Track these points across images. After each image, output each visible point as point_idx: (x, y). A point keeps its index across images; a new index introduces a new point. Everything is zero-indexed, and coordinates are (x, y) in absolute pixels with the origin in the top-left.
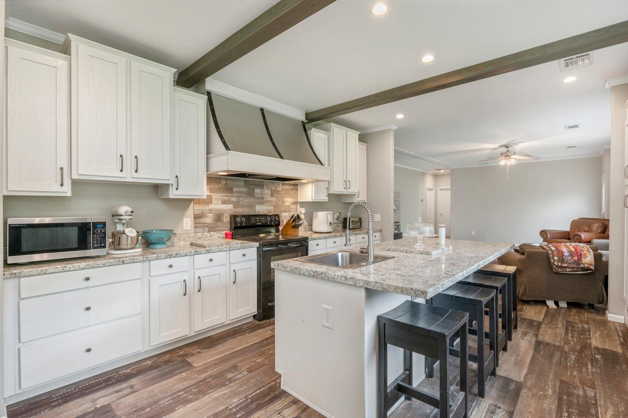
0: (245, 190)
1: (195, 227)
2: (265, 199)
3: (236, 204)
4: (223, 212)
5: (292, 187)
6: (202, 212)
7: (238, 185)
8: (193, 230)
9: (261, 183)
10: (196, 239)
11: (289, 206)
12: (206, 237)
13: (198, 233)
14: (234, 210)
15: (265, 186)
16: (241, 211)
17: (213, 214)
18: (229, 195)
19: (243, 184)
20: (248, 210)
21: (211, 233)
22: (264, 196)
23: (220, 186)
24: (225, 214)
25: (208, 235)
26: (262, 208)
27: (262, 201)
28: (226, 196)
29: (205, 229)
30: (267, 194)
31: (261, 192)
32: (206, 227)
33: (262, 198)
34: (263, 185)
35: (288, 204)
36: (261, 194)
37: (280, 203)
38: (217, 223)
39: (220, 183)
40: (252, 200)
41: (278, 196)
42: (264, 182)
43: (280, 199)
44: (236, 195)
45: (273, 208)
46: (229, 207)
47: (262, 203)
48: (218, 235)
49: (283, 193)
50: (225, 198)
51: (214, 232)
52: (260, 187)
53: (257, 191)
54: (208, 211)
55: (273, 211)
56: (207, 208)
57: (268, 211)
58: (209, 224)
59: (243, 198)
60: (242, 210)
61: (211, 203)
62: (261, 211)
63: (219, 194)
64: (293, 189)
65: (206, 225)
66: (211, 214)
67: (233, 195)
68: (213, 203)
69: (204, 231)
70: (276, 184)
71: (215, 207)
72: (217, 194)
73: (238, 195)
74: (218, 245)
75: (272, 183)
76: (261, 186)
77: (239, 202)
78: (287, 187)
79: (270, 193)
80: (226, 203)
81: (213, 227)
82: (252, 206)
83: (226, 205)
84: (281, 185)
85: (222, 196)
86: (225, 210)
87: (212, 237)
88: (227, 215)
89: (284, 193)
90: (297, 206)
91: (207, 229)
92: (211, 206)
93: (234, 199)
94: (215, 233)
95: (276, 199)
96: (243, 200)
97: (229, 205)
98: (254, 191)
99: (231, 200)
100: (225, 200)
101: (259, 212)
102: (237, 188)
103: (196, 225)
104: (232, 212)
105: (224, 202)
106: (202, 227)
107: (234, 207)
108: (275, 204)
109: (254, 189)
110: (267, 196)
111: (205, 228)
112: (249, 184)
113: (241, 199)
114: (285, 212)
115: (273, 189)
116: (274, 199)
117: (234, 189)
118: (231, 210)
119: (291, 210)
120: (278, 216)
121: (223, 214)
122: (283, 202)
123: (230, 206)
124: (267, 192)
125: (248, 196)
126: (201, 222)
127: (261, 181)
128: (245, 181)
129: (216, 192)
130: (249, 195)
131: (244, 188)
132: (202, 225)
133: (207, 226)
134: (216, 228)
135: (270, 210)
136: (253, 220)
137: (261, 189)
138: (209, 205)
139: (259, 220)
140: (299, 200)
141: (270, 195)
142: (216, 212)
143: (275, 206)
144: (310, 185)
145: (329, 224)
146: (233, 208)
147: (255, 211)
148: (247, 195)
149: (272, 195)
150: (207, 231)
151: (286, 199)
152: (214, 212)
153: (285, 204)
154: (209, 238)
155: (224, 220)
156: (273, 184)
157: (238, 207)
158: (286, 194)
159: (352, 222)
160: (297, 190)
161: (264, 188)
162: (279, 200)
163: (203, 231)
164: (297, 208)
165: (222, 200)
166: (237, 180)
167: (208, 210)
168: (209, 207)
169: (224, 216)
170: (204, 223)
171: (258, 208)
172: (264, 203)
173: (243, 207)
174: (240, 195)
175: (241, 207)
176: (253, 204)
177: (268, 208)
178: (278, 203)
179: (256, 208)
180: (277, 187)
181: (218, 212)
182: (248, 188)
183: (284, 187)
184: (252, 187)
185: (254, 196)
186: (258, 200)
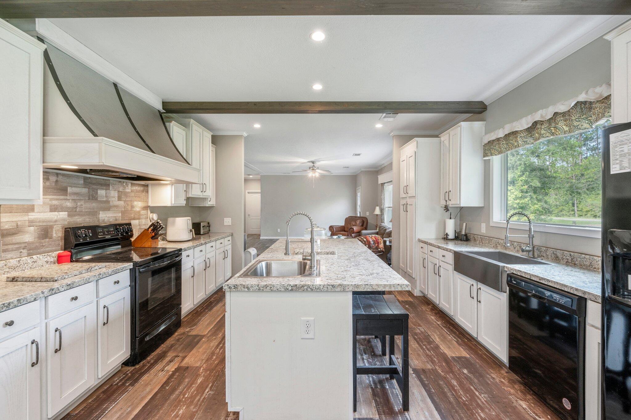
0: (85, 190)
1: (4, 251)
2: (111, 204)
3: (72, 212)
4: (51, 224)
5: (142, 188)
6: (17, 225)
7: (75, 184)
10: (7, 270)
11: (139, 212)
12: (26, 265)
13: (10, 260)
14: (68, 220)
15: (111, 187)
16: (78, 220)
17: (36, 228)
18: (62, 197)
19: (82, 182)
20: (89, 218)
21: (34, 257)
22: (110, 200)
23: (48, 183)
24: (55, 226)
25: (29, 261)
26: (108, 216)
27: (107, 206)
28: (57, 199)
29: (21, 252)
30: (114, 197)
31: (106, 194)
32: (24, 249)
33: (107, 202)
34: (109, 185)
35: (138, 209)
36: (106, 197)
37: (129, 208)
38: (43, 241)
40: (94, 204)
41: (127, 199)
42: (109, 180)
43: (129, 203)
44: (73, 197)
45: (120, 215)
46: (61, 216)
47: (108, 209)
48: (46, 259)
49: (132, 195)
50: (55, 202)
51: (39, 256)
52: (104, 188)
53: (101, 192)
54: (27, 224)
55: (121, 219)
56: (26, 218)
58: (28, 243)
59: (82, 203)
60: (80, 219)
61: (32, 210)
62: (106, 219)
64: (143, 191)
65: (23, 245)
66: (32, 228)
67: (68, 198)
68: (36, 210)
69: (21, 255)
70: (125, 184)
71: (39, 217)
73: (75, 197)
74: (76, 274)
75: (120, 182)
76: (106, 186)
77: (76, 207)
78: (137, 188)
79: (117, 196)
80: (57, 210)
81: (36, 248)
82: (94, 213)
83: (56, 213)
84: (130, 185)
85: (51, 200)
86: (56, 221)
87: (36, 264)
88: (58, 228)
89: (133, 195)
90: (147, 212)
91: (25, 252)
92: (32, 216)
93: (69, 204)
94: (41, 257)
95: (124, 203)
96: (82, 205)
97: (61, 213)
98: (97, 193)
99: (64, 205)
100: (55, 205)
101: (104, 221)
102: (73, 188)
104: (66, 223)
105: (54, 209)
106: (18, 249)
107: (69, 215)
108: (123, 210)
109: (97, 190)
110: (113, 199)
111: (22, 250)
112: (90, 183)
113: (79, 204)
114: (134, 219)
115: (121, 190)
116: (121, 203)
117: (69, 190)
118: (64, 220)
119: (141, 217)
120: (130, 224)
121: (51, 227)
122: (132, 207)
123: (63, 215)
124: (113, 194)
125: (89, 199)
126: (14, 241)
127: (106, 180)
128: (85, 179)
130: (91, 197)
131: (85, 188)
132: (17, 246)
133: (26, 246)
134: (41, 249)
135: (117, 218)
136: (101, 232)
137: (106, 190)
138: (30, 214)
139: (107, 232)
140: (150, 204)
141: (117, 198)
142: (41, 224)
143: (123, 213)
144: (169, 187)
145: (189, 232)
146: (67, 216)
147: (99, 220)
148: (87, 198)
149: (119, 199)
150: (26, 254)
151: (135, 203)
152: (38, 224)
153: (134, 209)
154: (30, 265)
155: (54, 235)
156: (120, 184)
157: (75, 216)
158: (136, 197)
159: (203, 227)
160: (147, 192)
161: (110, 189)
162: (128, 205)
163: (18, 256)
164: (147, 214)
165: (51, 206)
166: (74, 177)
167: (27, 222)
168: (30, 217)
169: (54, 230)
170: (20, 243)
171: (103, 216)
172: (109, 209)
173: (82, 215)
174: (78, 198)
175: (79, 215)
176: (95, 210)
177: (115, 215)
178: (127, 208)
179: (100, 216)
180: (125, 187)
181: (44, 224)
182: (89, 189)
183: (133, 188)
184: (95, 187)
185: (96, 199)
186: (102, 205)
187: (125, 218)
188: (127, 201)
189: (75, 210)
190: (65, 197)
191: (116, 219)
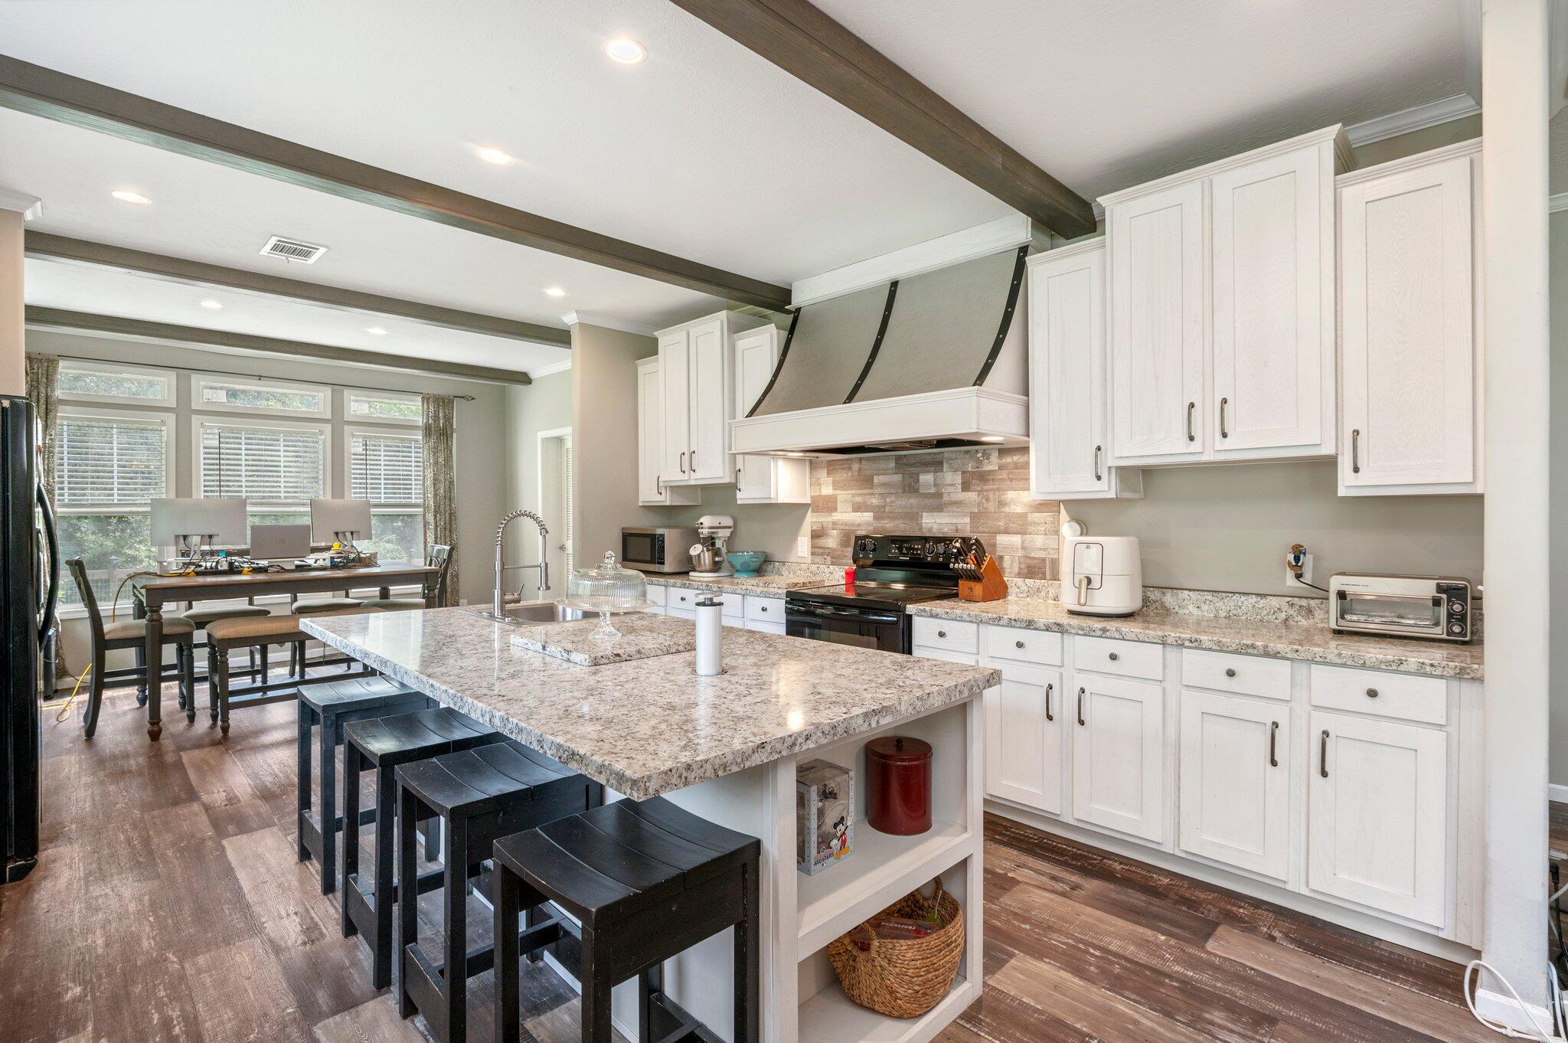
0: (897, 478)
1: (813, 554)
2: (946, 498)
3: (879, 513)
4: (854, 528)
6: (822, 527)
7: (883, 469)
8: (809, 559)
9: (936, 457)
11: (1024, 516)
12: (824, 574)
14: (874, 525)
15: (945, 465)
16: (888, 526)
17: (839, 532)
18: (866, 491)
19: (893, 465)
20: (904, 524)
21: (832, 567)
22: (943, 490)
23: (850, 474)
25: (826, 571)
26: (938, 521)
27: (937, 502)
28: (860, 495)
29: (825, 558)
30: (953, 485)
31: (935, 480)
32: (828, 556)
33: (939, 495)
34: (941, 463)
35: (1019, 510)
36: (936, 485)
37: (991, 506)
38: (845, 550)
39: (850, 468)
40: (912, 501)
41: (983, 488)
42: (942, 453)
43: (991, 496)
44: (879, 490)
45: (967, 520)
46: (865, 519)
47: (939, 508)
49: (1000, 477)
50: (858, 499)
51: (835, 567)
52: (932, 469)
53: (926, 478)
54: (831, 526)
55: (968, 528)
56: (830, 520)
57: (954, 528)
58: (834, 550)
59: (893, 498)
60: (892, 525)
61: (835, 509)
62: (935, 527)
63: (849, 492)
65: (827, 551)
66: (835, 532)
67: (876, 491)
68: (838, 510)
69: (826, 562)
70: (979, 455)
71: (842, 518)
72: (845, 492)
73: (883, 490)
75: (968, 452)
76: (937, 465)
77: (884, 506)
79: (960, 482)
80: (861, 510)
82: (914, 516)
83: (860, 514)
84: (995, 455)
85: (853, 495)
86: (859, 525)
87: (832, 576)
89: (1005, 476)
90: (1055, 518)
91: (828, 558)
92: (837, 516)
93: (875, 501)
95: (978, 496)
96: (891, 502)
97: (865, 514)
98: (918, 480)
99: (869, 503)
100: (857, 503)
101: (930, 529)
102: (880, 477)
103: (814, 550)
104: (871, 528)
105: (857, 508)
106: (822, 554)
107: (875, 518)
108: (975, 510)
109: (918, 475)
110: (951, 489)
112: (905, 465)
113: (888, 500)
114: (1006, 532)
115: (970, 469)
116: (971, 496)
117: (876, 479)
118: (868, 524)
119: (1032, 528)
122: (1002, 503)
123: (868, 516)
124: (951, 478)
125: (904, 492)
126: (820, 545)
127: (935, 453)
128: (898, 459)
129: (843, 488)
130: (907, 489)
131: (896, 474)
132: (821, 551)
133: (829, 553)
135: (959, 527)
136: (895, 549)
137: (935, 472)
138: (833, 514)
139: (907, 548)
141: (960, 486)
143: (974, 517)
146: (872, 519)
147: (921, 528)
148: (900, 491)
149: (966, 487)
150: (829, 562)
151: (1011, 495)
152: (840, 527)
153: (1007, 510)
154: (828, 576)
156: (968, 456)
157: (882, 518)
158: (1011, 480)
161: (945, 469)
162: (987, 500)
163: (823, 563)
164: (1054, 523)
165: (853, 504)
166: (881, 459)
167: (831, 524)
168: (833, 518)
170: (825, 548)
171: (926, 521)
172: (942, 509)
173: (895, 518)
174: (887, 491)
175: (889, 517)
176: (915, 510)
177: (954, 521)
178: (985, 506)
179: (923, 521)
180: (981, 461)
181: (847, 528)
182: (904, 475)
183: (1004, 461)
184: (913, 470)
185: (917, 491)
186: (927, 501)
187: (980, 529)
188: (987, 491)
189: (882, 509)
190: (870, 491)
191: (957, 530)
